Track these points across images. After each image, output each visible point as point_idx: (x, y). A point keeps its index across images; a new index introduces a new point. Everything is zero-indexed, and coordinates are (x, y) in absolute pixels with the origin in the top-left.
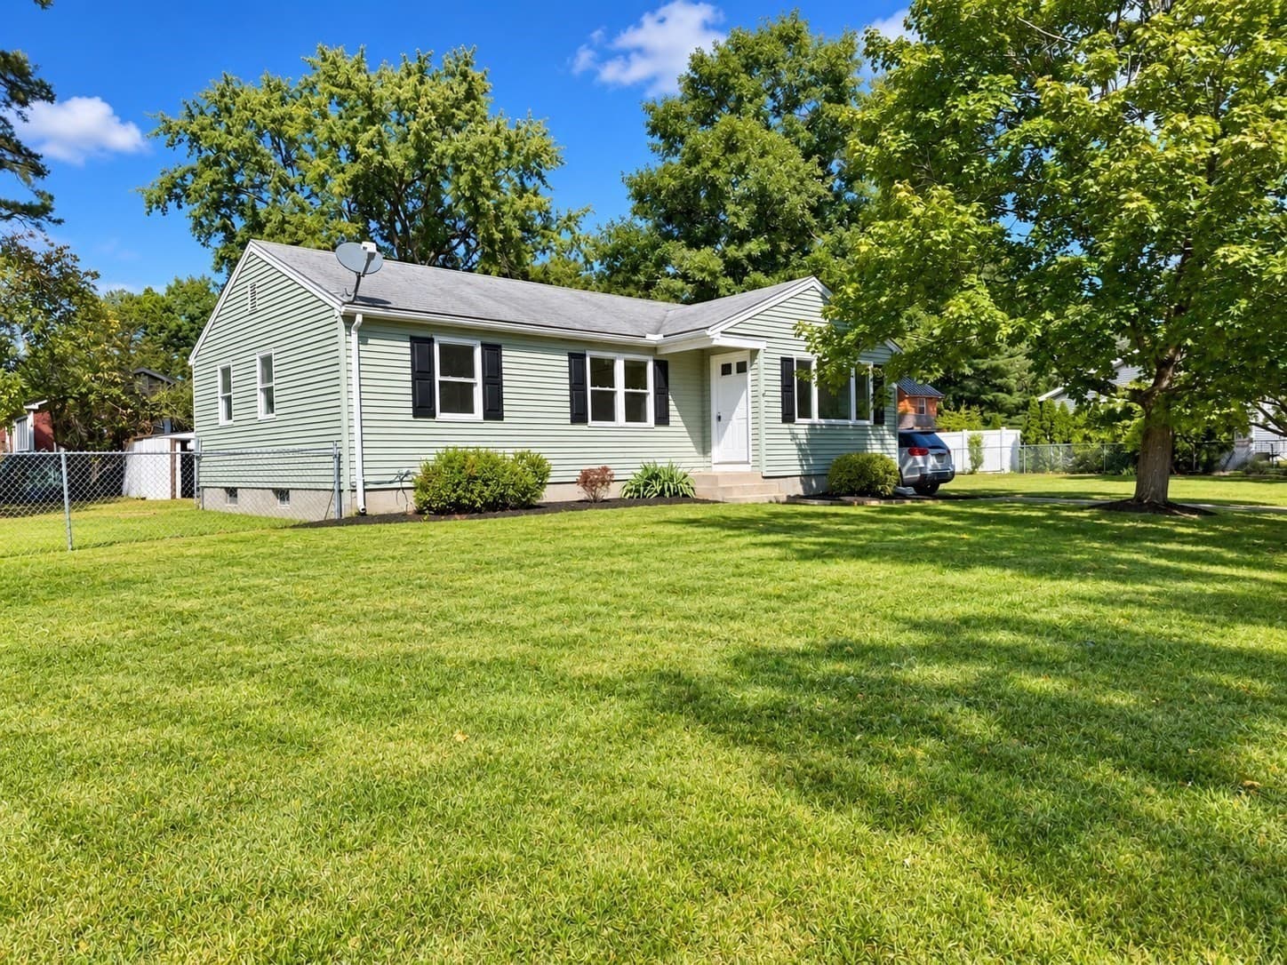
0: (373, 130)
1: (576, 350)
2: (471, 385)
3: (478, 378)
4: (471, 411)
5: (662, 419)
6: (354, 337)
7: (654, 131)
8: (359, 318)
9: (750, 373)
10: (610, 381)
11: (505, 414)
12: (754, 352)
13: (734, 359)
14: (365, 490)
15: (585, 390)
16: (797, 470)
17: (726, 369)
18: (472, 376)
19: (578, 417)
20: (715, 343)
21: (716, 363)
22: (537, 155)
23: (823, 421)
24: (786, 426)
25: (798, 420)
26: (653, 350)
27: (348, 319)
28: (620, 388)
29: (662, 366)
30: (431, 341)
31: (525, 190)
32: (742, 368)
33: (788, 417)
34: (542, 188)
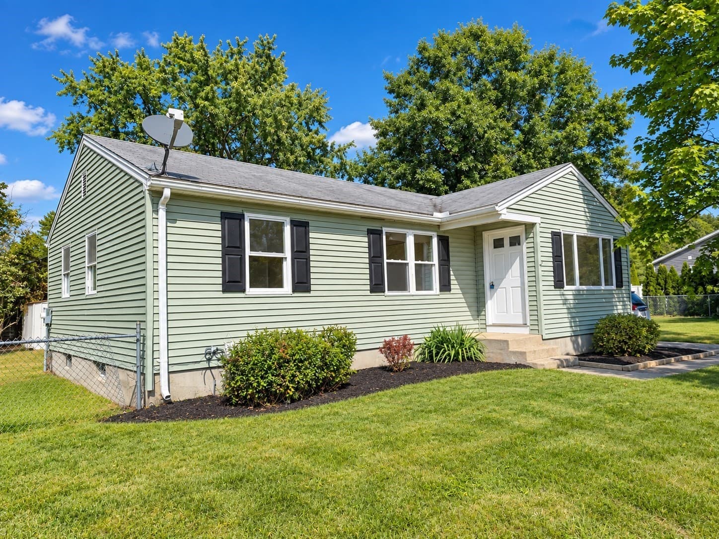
0: (208, 88)
1: (375, 226)
2: (280, 261)
3: (288, 253)
4: (280, 285)
5: (445, 286)
6: (162, 213)
7: (391, 91)
8: (167, 193)
9: (525, 245)
10: (402, 255)
11: (313, 287)
12: (529, 227)
13: (506, 234)
14: (169, 373)
15: (382, 263)
16: (568, 332)
17: (498, 243)
18: (281, 250)
19: (376, 287)
20: (503, 217)
21: (488, 237)
22: (318, 109)
23: (584, 287)
24: (558, 293)
25: (566, 287)
26: (437, 227)
27: (156, 194)
28: (411, 259)
29: (444, 241)
30: (241, 217)
31: (310, 130)
32: (515, 241)
33: (559, 284)
34: (321, 129)
